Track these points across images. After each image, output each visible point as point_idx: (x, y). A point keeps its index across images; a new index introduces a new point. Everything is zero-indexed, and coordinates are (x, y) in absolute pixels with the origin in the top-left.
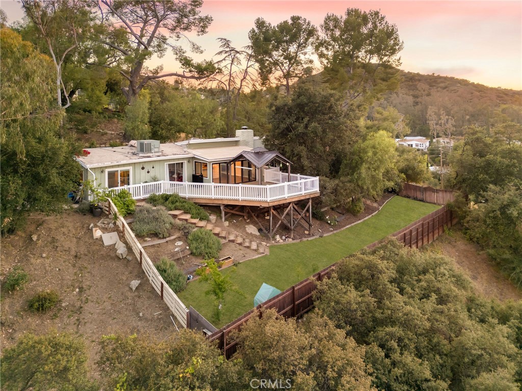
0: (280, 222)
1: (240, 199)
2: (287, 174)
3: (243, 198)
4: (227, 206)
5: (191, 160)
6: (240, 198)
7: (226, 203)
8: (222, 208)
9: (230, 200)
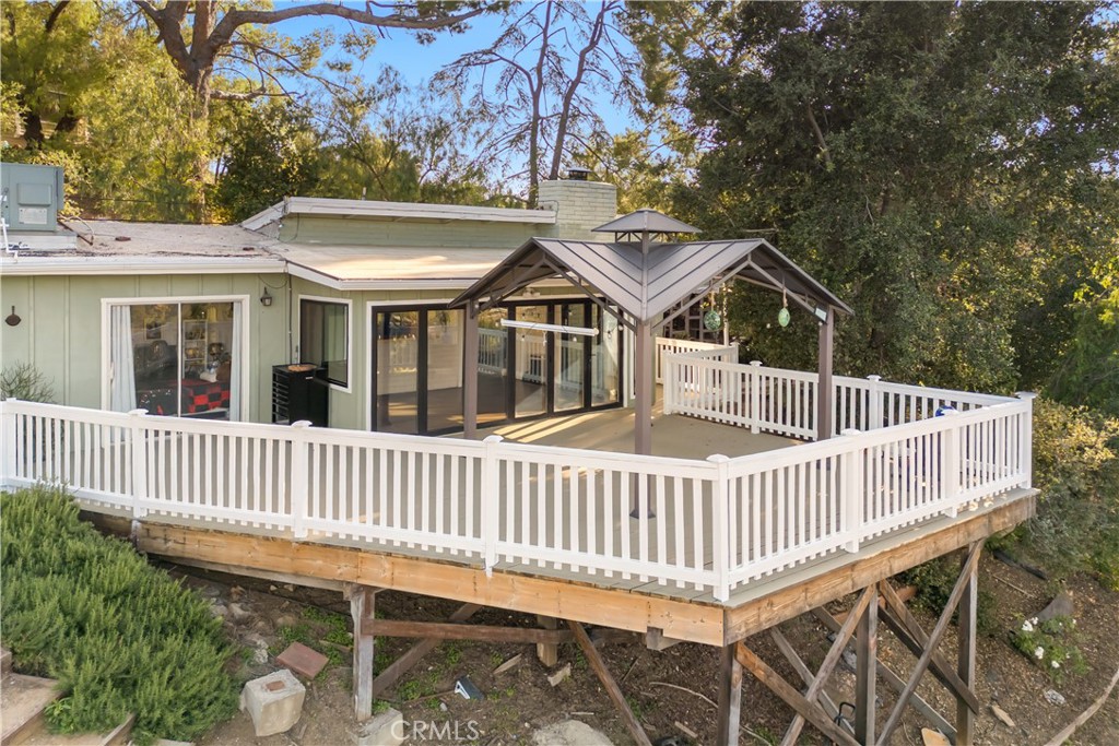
0: (798, 723)
1: (491, 562)
2: (814, 378)
3: (511, 550)
4: (391, 604)
5: (280, 294)
6: (491, 547)
7: (382, 576)
8: (356, 610)
9: (413, 558)
